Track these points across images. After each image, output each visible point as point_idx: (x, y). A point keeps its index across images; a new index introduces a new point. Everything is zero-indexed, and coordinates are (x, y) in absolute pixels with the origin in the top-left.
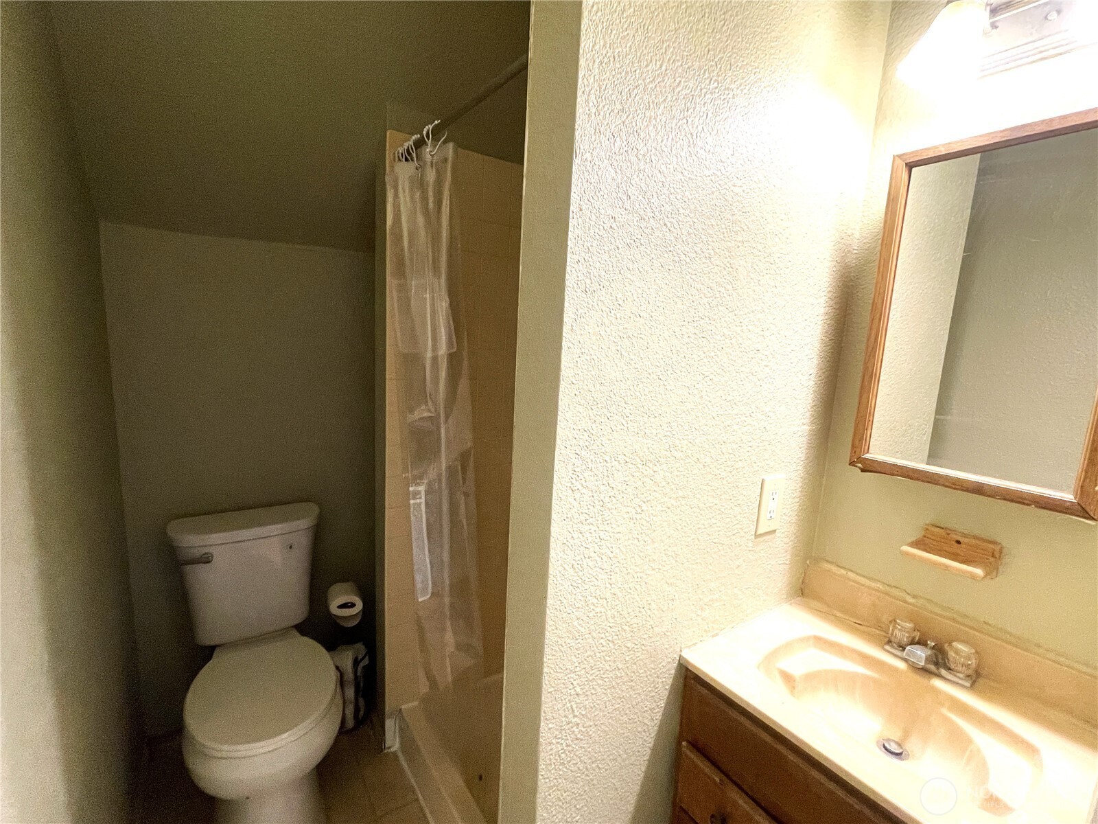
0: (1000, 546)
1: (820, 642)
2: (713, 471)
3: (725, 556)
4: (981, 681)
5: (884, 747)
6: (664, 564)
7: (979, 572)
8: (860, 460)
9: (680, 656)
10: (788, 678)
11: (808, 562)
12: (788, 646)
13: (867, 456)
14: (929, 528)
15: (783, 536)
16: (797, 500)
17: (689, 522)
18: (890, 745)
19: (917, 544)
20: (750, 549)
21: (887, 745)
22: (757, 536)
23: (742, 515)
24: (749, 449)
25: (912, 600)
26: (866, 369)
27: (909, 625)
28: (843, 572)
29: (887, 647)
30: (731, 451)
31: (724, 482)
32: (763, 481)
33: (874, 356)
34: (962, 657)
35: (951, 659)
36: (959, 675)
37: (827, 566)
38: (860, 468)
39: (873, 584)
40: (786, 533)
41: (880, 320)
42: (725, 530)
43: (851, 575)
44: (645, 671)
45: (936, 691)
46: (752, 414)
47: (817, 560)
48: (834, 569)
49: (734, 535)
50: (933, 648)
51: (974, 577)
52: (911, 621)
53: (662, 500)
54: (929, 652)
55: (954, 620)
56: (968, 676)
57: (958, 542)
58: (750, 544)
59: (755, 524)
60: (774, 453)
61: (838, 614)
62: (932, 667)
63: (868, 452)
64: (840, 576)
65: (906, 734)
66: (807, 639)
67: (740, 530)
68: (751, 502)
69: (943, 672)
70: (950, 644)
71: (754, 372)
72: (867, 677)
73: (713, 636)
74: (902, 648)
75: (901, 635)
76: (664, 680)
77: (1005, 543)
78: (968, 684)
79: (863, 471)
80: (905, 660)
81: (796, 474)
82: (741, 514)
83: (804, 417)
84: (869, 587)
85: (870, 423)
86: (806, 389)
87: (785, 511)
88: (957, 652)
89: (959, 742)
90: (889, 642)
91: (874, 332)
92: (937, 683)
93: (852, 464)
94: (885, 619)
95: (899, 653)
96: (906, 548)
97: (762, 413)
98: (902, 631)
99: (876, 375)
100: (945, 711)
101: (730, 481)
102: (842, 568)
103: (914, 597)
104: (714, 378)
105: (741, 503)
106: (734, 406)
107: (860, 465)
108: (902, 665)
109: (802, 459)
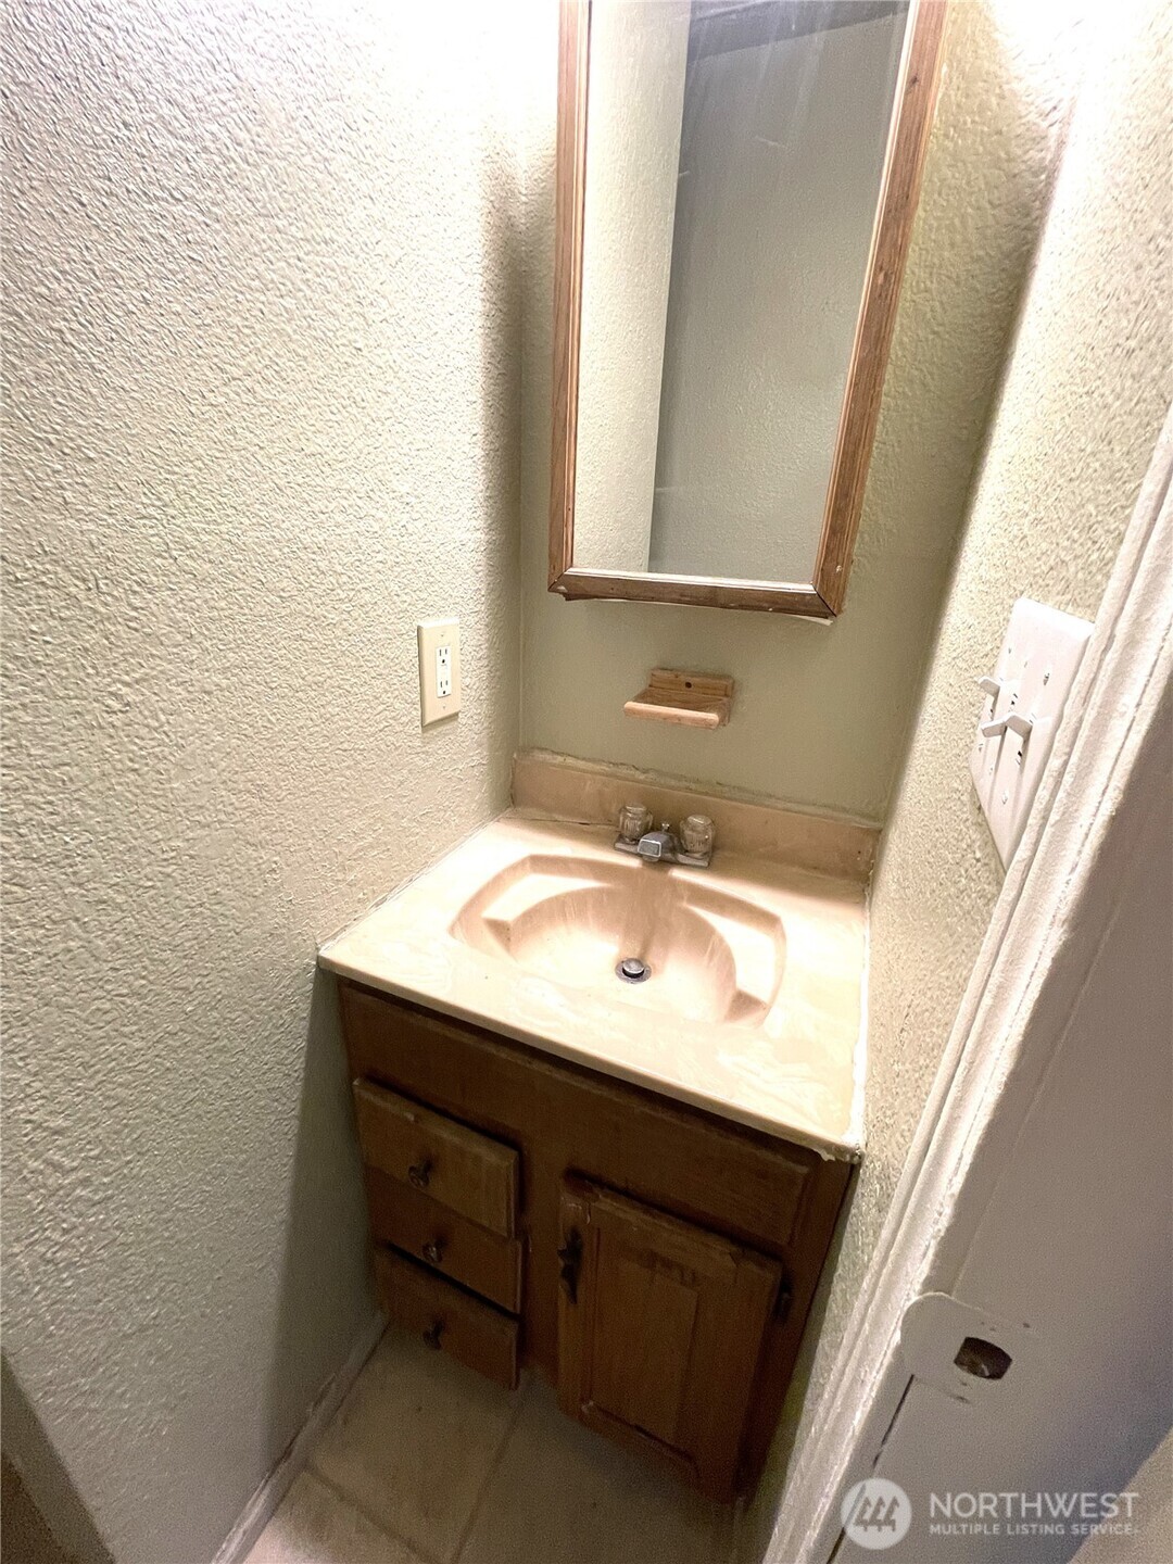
0: (731, 681)
1: (540, 863)
2: (308, 610)
3: (371, 770)
4: (719, 854)
5: (624, 971)
6: (230, 809)
7: (713, 717)
8: (563, 579)
9: (318, 957)
10: (499, 928)
11: (515, 756)
12: (496, 884)
13: (571, 571)
14: (655, 673)
15: (470, 722)
16: (485, 662)
17: (273, 719)
18: (630, 967)
19: (642, 698)
20: (419, 750)
21: (627, 969)
22: (425, 727)
23: (389, 695)
24: (380, 567)
25: (642, 777)
26: (556, 414)
27: (642, 809)
28: (560, 759)
29: (619, 845)
30: (339, 568)
31: (339, 632)
32: (419, 629)
33: (566, 389)
34: (699, 833)
35: (688, 838)
36: (697, 855)
37: (541, 756)
38: (564, 594)
39: (597, 768)
40: (475, 717)
41: (568, 315)
42: (361, 724)
43: (570, 761)
44: (245, 1011)
45: (674, 883)
46: (371, 494)
47: (527, 750)
48: (547, 757)
49: (381, 731)
50: (668, 830)
51: (707, 725)
52: (643, 803)
53: (186, 677)
54: (664, 837)
55: (688, 789)
56: (705, 854)
57: (688, 685)
58: (417, 743)
59: (418, 707)
60: (432, 579)
61: (560, 818)
62: (669, 855)
63: (571, 566)
64: (559, 766)
65: (646, 947)
66: (523, 862)
67: (391, 721)
68: (403, 669)
69: (681, 858)
70: (685, 819)
71: (358, 399)
72: (600, 891)
73: (377, 905)
74: (636, 841)
75: (632, 824)
76: (293, 1007)
77: (737, 675)
78: (705, 864)
79: (569, 597)
80: (639, 855)
81: (477, 619)
82: (386, 692)
83: (476, 515)
84: (592, 773)
85: (571, 513)
86: (470, 461)
87: (468, 681)
88: (693, 829)
89: (702, 936)
90: (621, 838)
91: (561, 342)
92: (677, 874)
93: (552, 588)
94: (614, 809)
95: (632, 849)
96: (631, 705)
97: (392, 495)
98: (634, 817)
99: (570, 425)
100: (685, 905)
101: (351, 629)
102: (558, 754)
103: (645, 771)
104: (257, 388)
105: (385, 672)
106: (326, 469)
107: (563, 588)
108: (635, 863)
109: (483, 593)
